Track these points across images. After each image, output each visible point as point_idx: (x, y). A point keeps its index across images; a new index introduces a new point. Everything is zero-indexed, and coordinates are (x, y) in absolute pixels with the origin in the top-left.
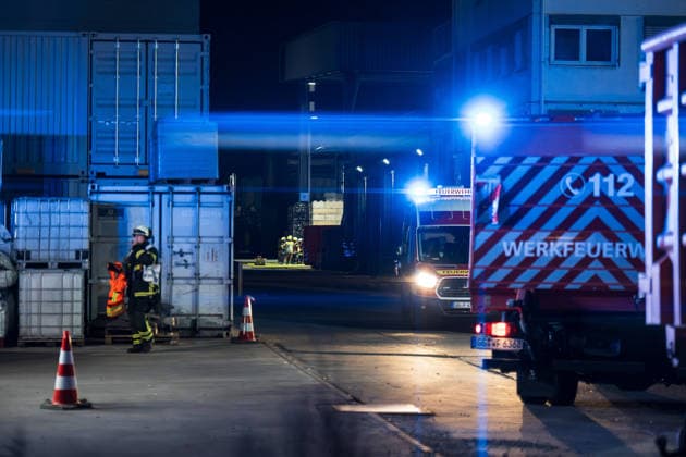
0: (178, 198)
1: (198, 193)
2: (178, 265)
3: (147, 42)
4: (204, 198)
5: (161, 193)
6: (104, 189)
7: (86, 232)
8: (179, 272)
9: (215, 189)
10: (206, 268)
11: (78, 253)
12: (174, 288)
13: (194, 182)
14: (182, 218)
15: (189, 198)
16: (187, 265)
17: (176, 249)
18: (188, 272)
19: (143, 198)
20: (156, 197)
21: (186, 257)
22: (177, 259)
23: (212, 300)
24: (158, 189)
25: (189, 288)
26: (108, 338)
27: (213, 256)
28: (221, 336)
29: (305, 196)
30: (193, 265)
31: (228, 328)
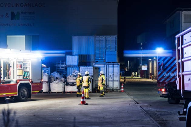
0: (109, 66)
1: (113, 65)
2: (110, 78)
3: (105, 37)
4: (114, 66)
5: (106, 65)
6: (96, 64)
7: (92, 72)
8: (110, 79)
9: (116, 64)
10: (115, 79)
11: (91, 76)
12: (109, 82)
13: (113, 63)
14: (110, 69)
15: (112, 66)
16: (111, 78)
17: (109, 75)
18: (112, 79)
19: (103, 66)
20: (106, 66)
21: (111, 77)
22: (109, 77)
23: (116, 85)
24: (106, 64)
25: (112, 82)
26: (97, 91)
27: (116, 76)
28: (118, 91)
29: (141, 65)
30: (113, 78)
31: (119, 90)
